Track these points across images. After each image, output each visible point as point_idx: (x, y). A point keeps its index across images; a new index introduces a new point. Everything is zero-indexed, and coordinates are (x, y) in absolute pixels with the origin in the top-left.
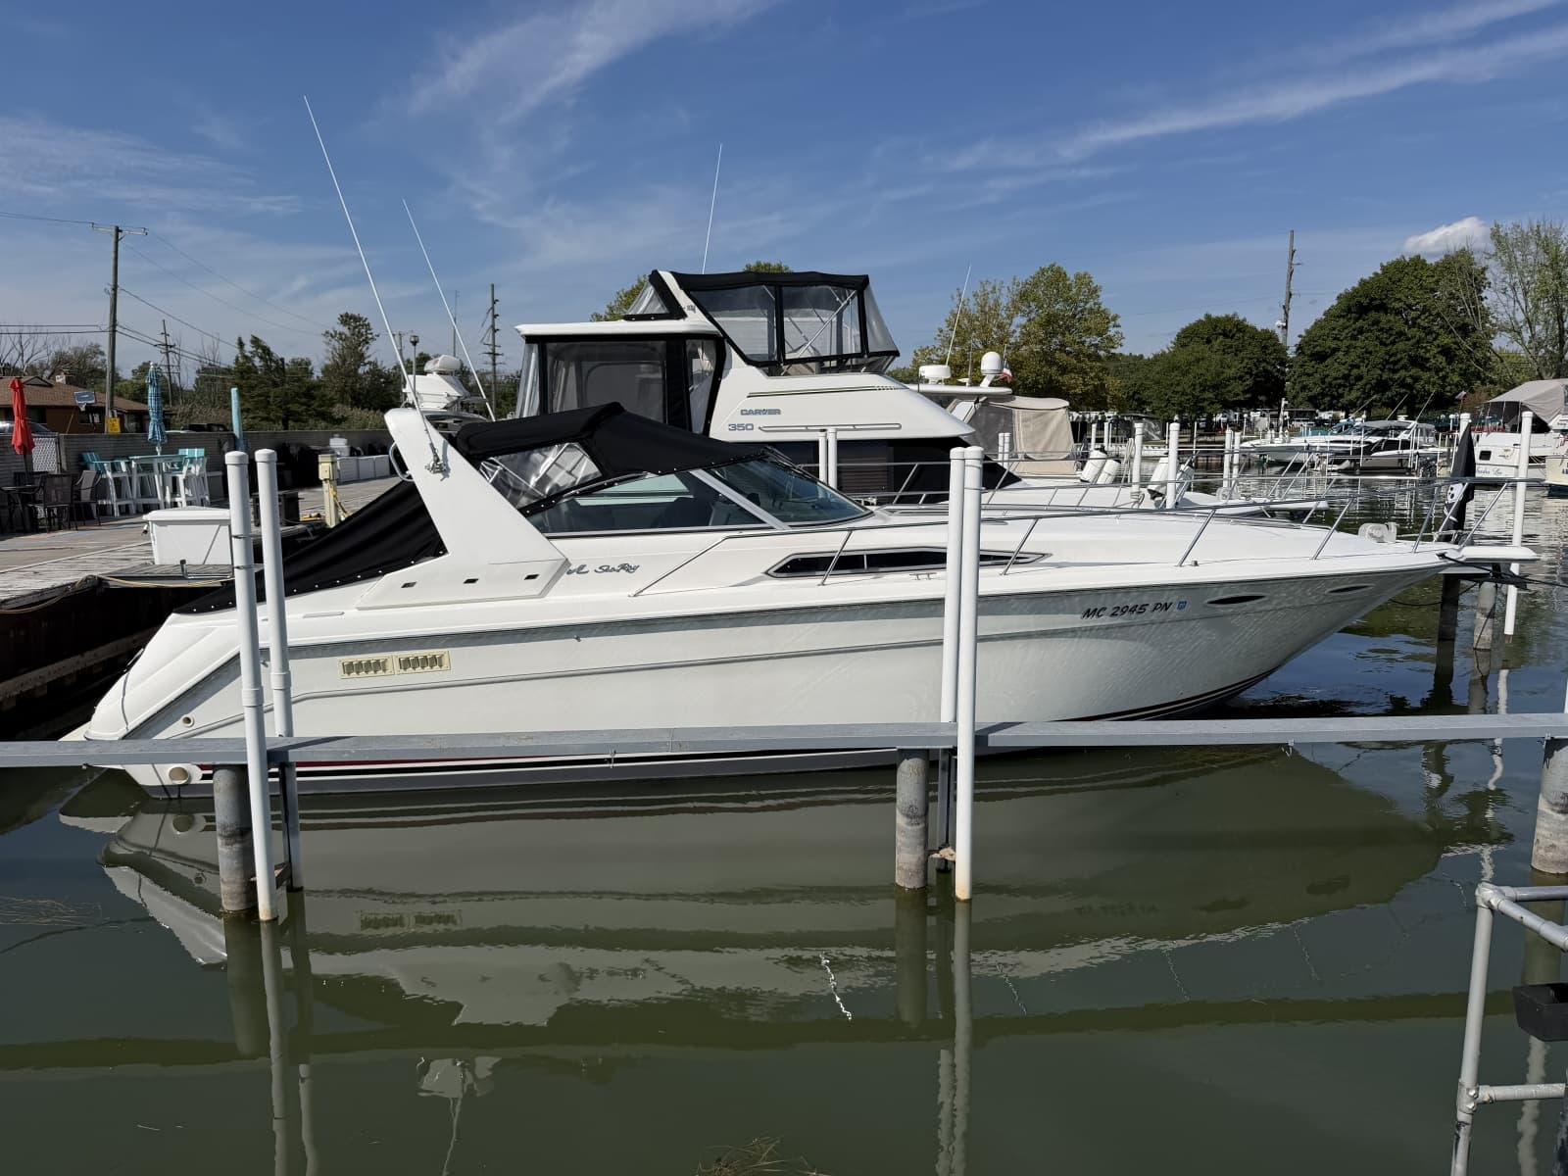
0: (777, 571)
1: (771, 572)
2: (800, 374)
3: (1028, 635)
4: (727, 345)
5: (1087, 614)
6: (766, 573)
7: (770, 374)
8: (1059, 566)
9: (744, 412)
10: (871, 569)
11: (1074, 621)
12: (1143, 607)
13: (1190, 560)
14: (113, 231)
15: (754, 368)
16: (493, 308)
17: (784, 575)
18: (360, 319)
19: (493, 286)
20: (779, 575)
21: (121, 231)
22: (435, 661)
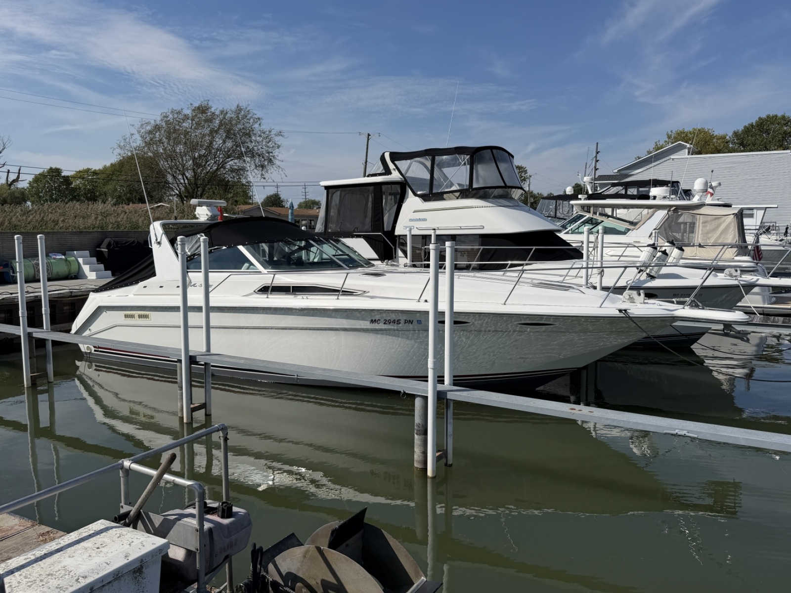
0: (258, 291)
1: (256, 291)
2: (450, 199)
3: (345, 330)
4: (407, 187)
5: (372, 321)
6: (254, 291)
7: (425, 200)
8: (372, 297)
9: (411, 220)
10: (294, 293)
11: (366, 324)
12: (398, 322)
13: (423, 298)
14: (367, 136)
15: (418, 198)
16: (596, 157)
17: (261, 293)
18: (522, 168)
19: (597, 143)
20: (259, 292)
21: (370, 135)
22: (146, 317)
